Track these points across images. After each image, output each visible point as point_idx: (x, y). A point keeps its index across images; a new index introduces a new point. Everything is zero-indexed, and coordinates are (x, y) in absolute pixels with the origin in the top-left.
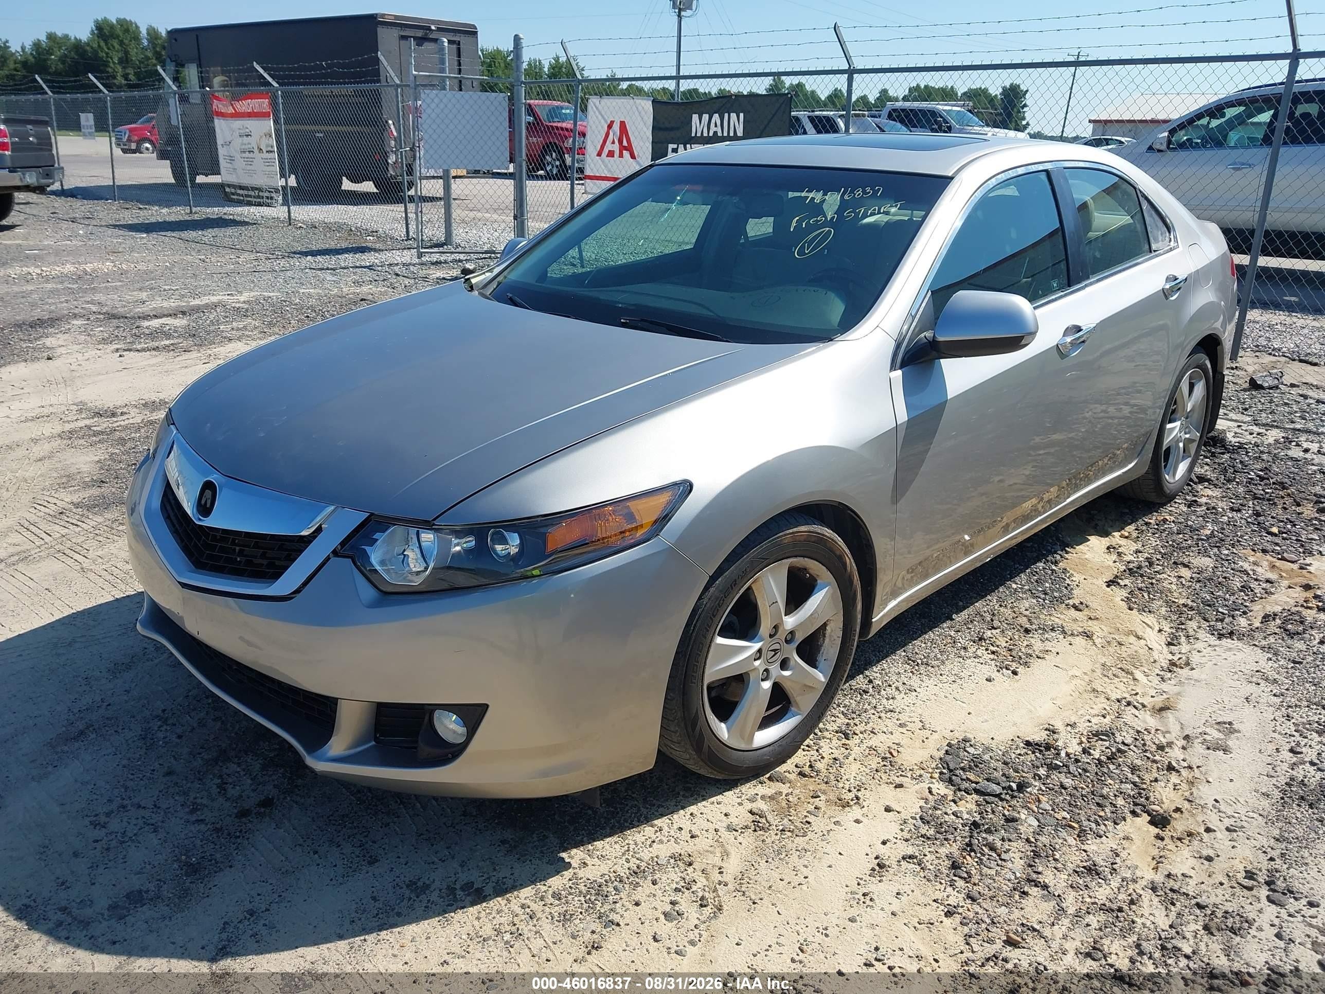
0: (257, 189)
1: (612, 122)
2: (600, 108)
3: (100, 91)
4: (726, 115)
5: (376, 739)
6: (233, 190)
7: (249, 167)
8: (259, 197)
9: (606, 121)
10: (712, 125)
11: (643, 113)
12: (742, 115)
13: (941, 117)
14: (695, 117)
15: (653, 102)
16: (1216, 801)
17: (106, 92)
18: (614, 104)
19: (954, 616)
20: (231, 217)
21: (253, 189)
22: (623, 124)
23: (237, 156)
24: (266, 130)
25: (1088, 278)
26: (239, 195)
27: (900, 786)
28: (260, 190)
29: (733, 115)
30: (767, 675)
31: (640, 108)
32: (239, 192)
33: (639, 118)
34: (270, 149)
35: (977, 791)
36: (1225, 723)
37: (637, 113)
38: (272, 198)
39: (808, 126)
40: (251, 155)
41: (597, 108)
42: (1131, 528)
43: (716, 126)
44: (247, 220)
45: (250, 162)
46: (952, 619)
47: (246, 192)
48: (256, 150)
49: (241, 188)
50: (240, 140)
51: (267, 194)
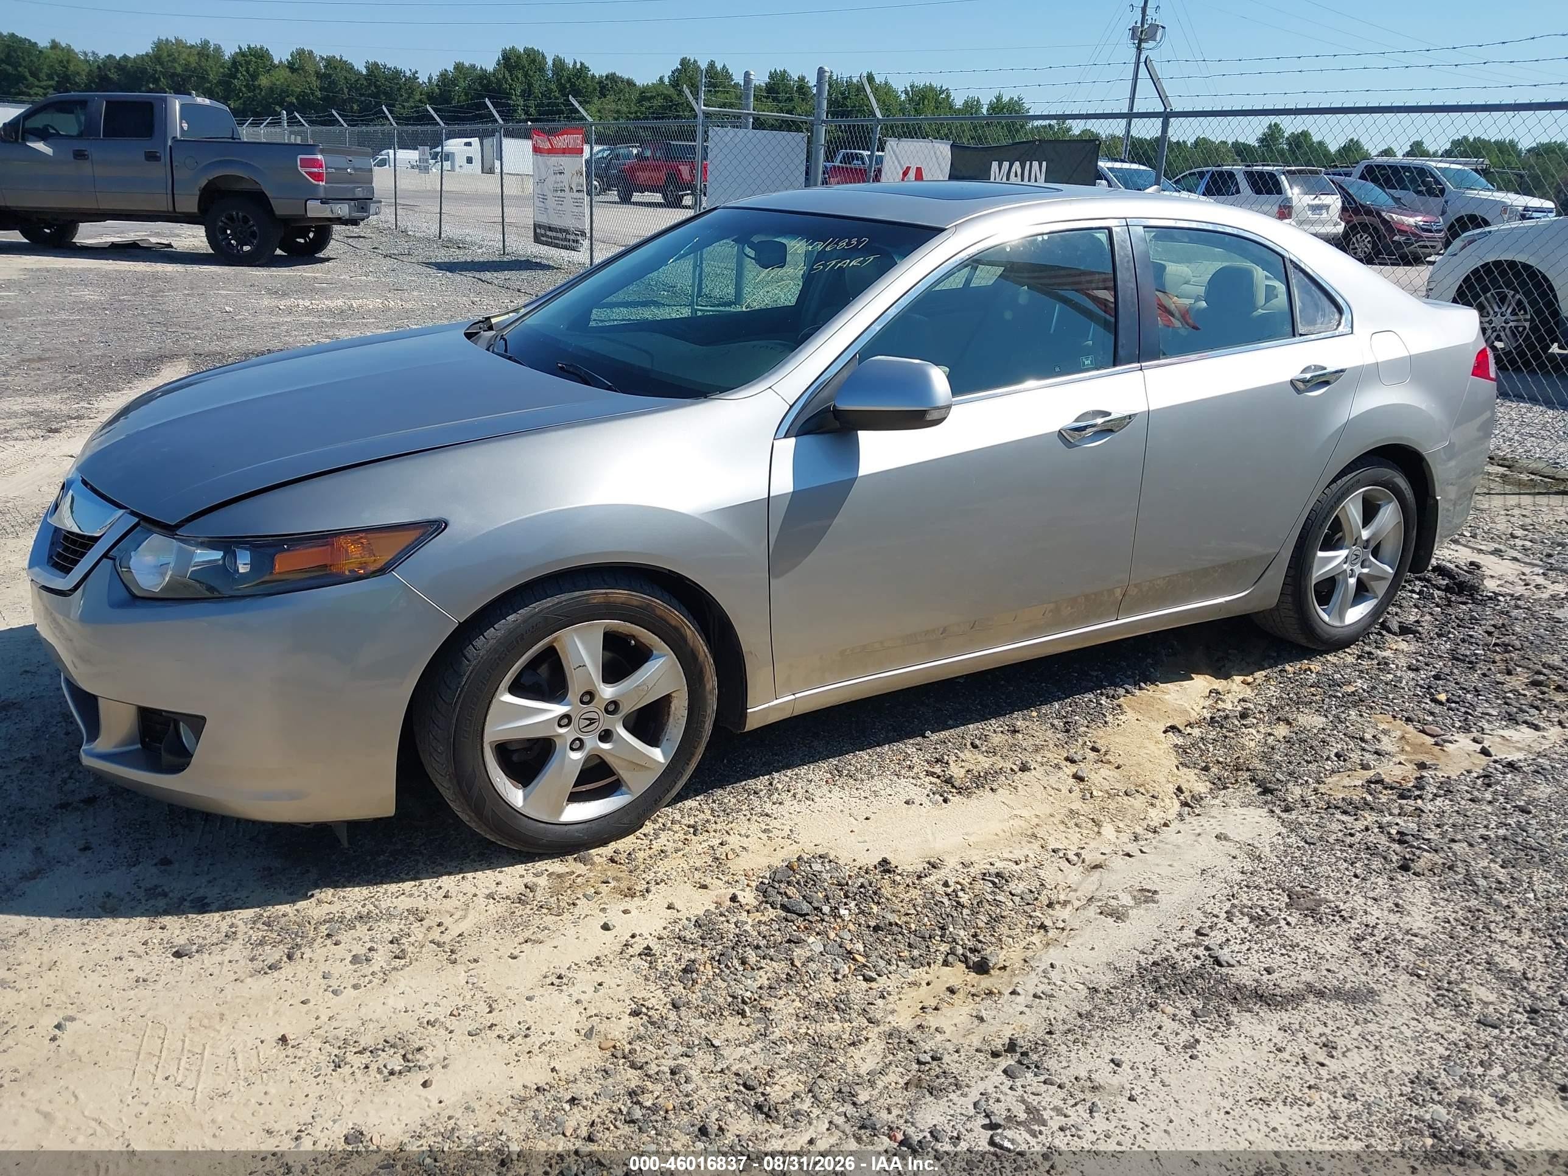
0: (565, 231)
1: (908, 168)
2: (897, 152)
3: (438, 124)
4: (1028, 163)
5: (142, 742)
6: (543, 232)
7: (559, 208)
8: (565, 240)
9: (901, 166)
10: (1012, 174)
11: (941, 159)
12: (1044, 164)
13: (1433, 176)
14: (995, 164)
15: (952, 146)
16: (1052, 966)
17: (442, 124)
18: (912, 148)
19: (928, 733)
20: (538, 260)
21: (561, 231)
22: (919, 170)
23: (550, 195)
24: (577, 168)
25: (1158, 358)
26: (547, 236)
27: (705, 887)
28: (567, 231)
29: (1036, 164)
30: (578, 744)
31: (938, 153)
32: (549, 233)
33: (936, 166)
34: (580, 188)
35: (784, 907)
36: (1149, 891)
37: (934, 159)
38: (577, 241)
39: (1243, 184)
40: (562, 194)
41: (894, 152)
42: (1260, 675)
43: (1016, 176)
44: (551, 264)
45: (560, 201)
46: (924, 737)
47: (554, 234)
48: (567, 189)
49: (550, 229)
50: (553, 178)
51: (572, 237)
